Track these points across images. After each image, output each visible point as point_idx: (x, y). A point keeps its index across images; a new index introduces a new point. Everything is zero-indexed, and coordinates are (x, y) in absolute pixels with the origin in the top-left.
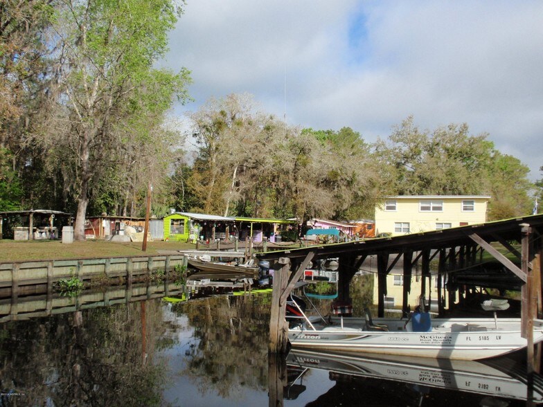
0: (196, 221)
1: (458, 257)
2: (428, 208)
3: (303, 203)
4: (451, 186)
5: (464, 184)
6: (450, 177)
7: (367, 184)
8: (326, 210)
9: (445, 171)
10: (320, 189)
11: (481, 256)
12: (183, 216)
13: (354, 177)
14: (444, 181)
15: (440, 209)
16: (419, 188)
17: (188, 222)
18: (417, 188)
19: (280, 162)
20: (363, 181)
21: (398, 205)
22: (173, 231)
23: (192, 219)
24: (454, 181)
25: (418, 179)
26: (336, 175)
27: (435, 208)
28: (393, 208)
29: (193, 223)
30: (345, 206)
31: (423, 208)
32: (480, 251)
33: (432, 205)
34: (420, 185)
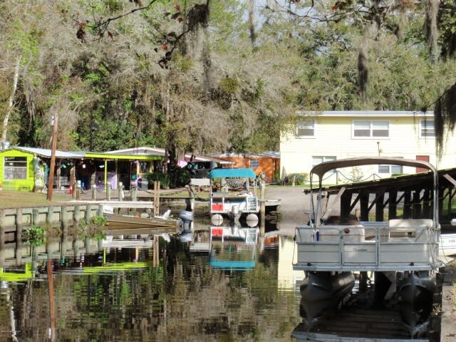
0: (46, 160)
1: (422, 203)
2: (366, 133)
3: (184, 129)
4: (400, 92)
5: (420, 88)
6: (396, 75)
7: (280, 98)
8: (219, 140)
9: (389, 64)
10: (209, 106)
11: (450, 205)
12: (26, 152)
13: (260, 87)
14: (388, 83)
15: (385, 133)
16: (345, 96)
17: (33, 162)
18: (342, 95)
19: (147, 64)
20: (273, 94)
21: (317, 127)
22: (7, 175)
23: (38, 156)
24: (404, 84)
25: (344, 79)
26: (233, 84)
27: (377, 133)
28: (310, 133)
29: (41, 163)
30: (247, 133)
31: (358, 133)
32: (448, 197)
33: (373, 127)
34: (346, 90)
